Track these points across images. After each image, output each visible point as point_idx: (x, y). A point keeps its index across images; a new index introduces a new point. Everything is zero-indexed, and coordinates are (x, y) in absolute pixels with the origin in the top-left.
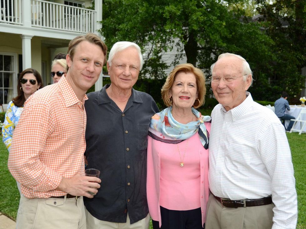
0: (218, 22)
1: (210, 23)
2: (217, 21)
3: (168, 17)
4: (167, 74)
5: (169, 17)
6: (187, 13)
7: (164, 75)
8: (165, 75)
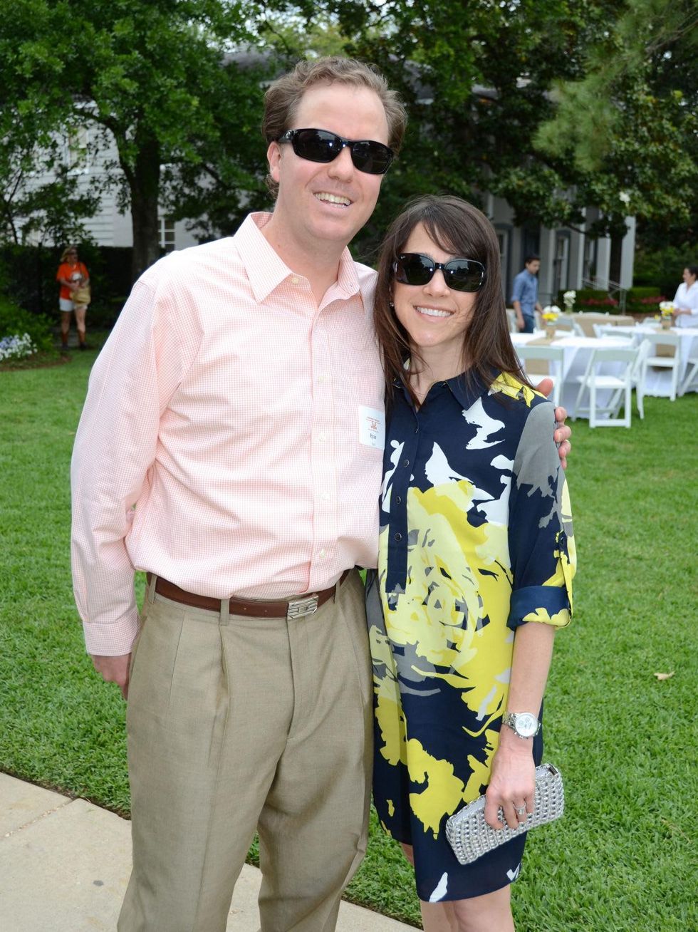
0: (180, 94)
1: (158, 96)
2: (179, 90)
3: (28, 76)
4: (90, 232)
5: (31, 76)
6: (89, 65)
7: (83, 233)
8: (86, 234)
